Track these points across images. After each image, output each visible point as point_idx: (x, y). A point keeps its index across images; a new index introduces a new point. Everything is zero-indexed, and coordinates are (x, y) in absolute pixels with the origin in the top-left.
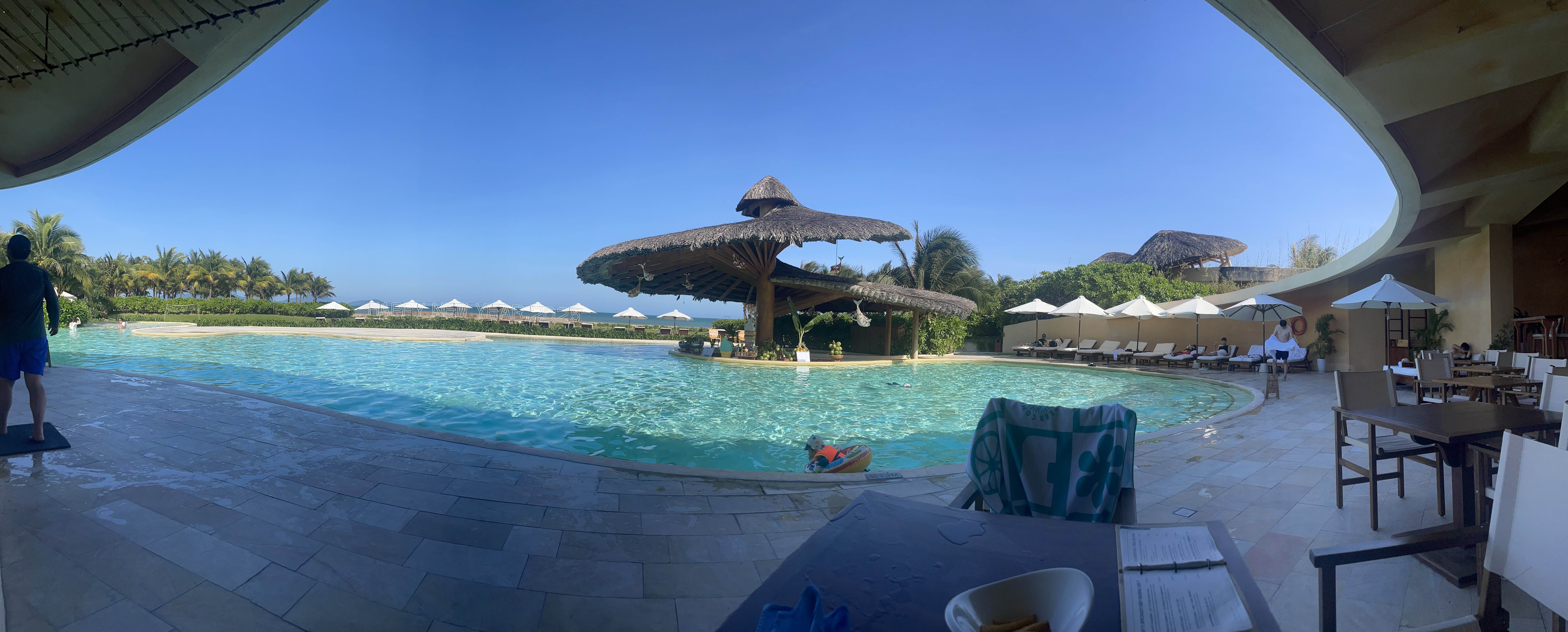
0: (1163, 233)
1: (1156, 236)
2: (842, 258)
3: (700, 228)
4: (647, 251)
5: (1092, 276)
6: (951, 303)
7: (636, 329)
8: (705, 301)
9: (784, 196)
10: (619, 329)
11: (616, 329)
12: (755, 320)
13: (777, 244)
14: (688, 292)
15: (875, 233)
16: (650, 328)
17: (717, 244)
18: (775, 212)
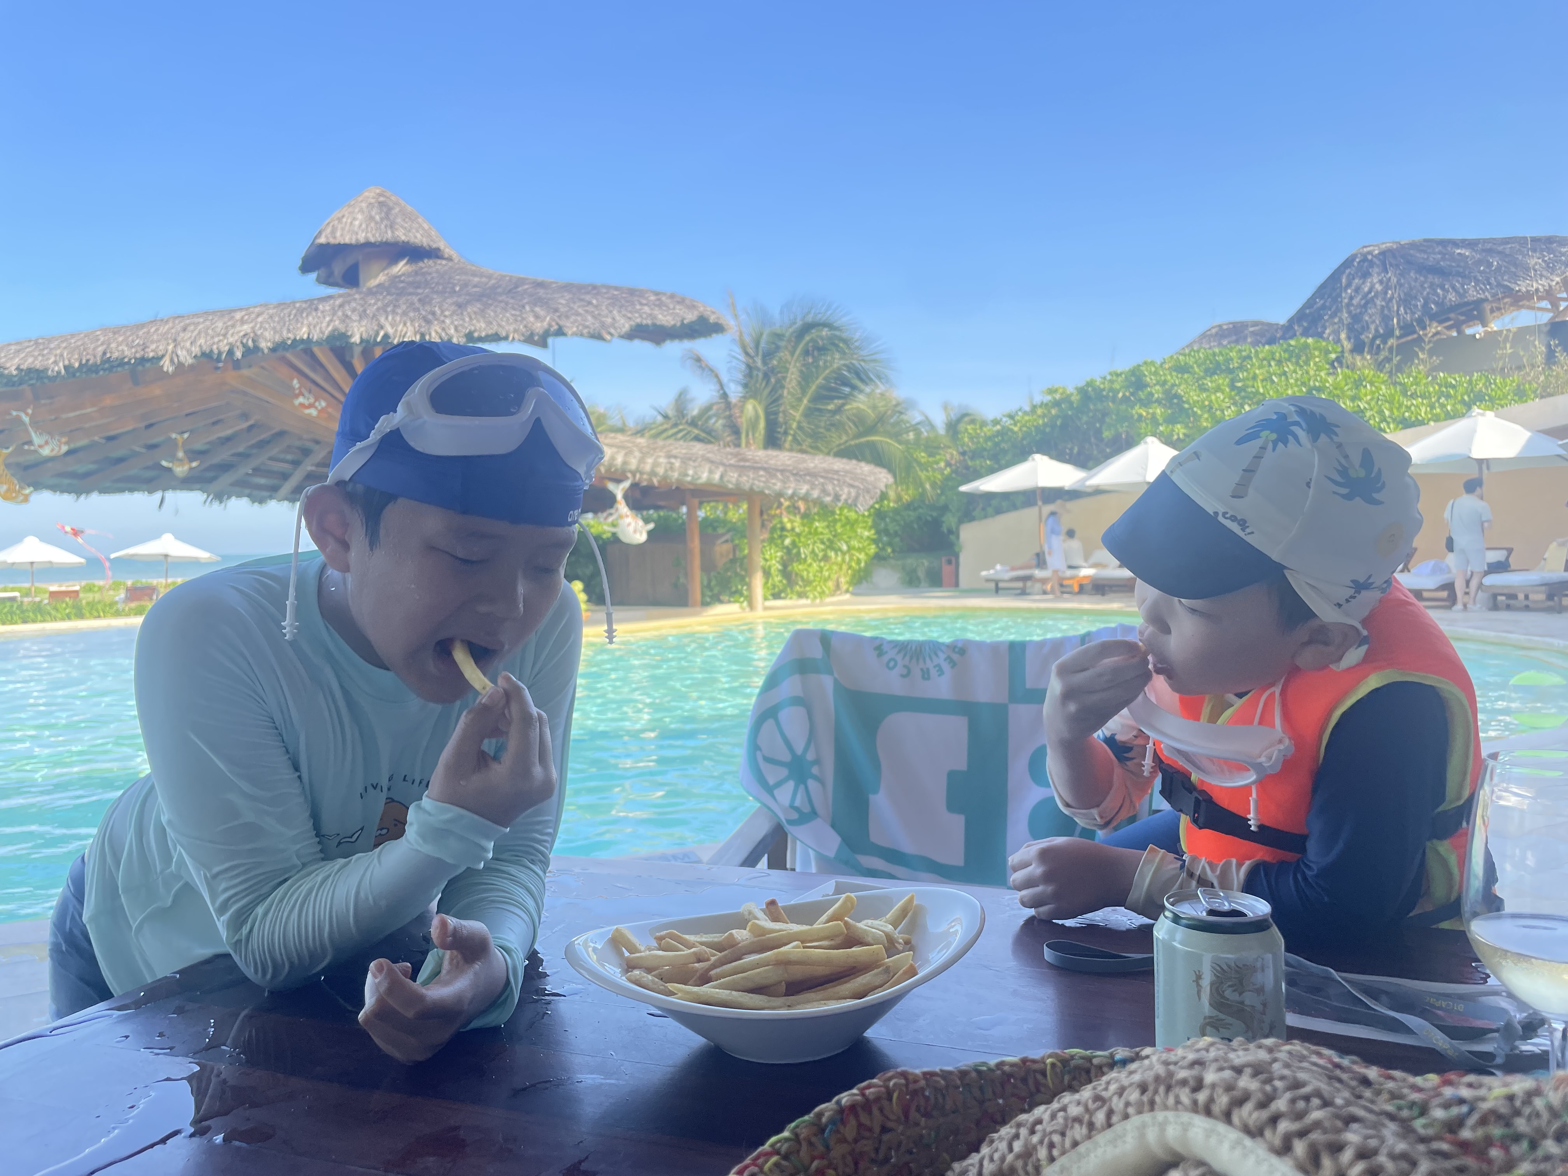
0: (1370, 253)
1: (1348, 263)
3: (188, 315)
4: (32, 375)
5: (1174, 385)
6: (830, 476)
7: (53, 594)
9: (417, 237)
15: (638, 320)
17: (238, 355)
18: (395, 274)
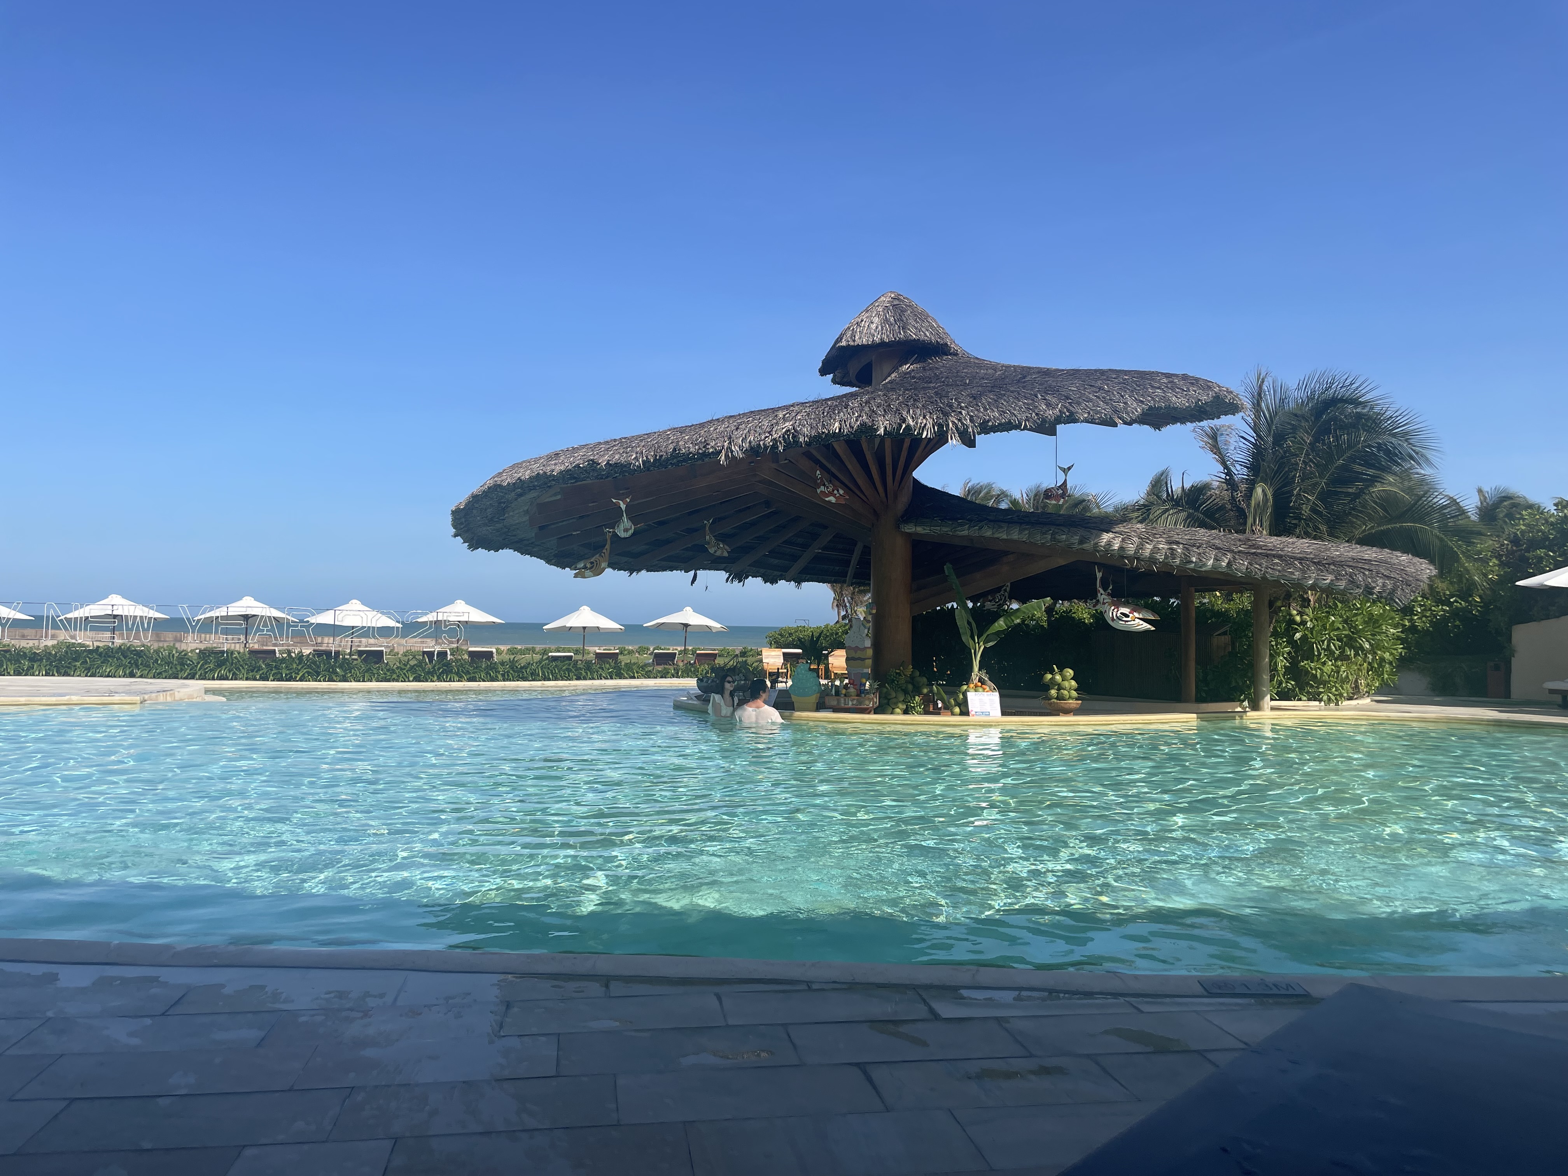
2: (1069, 468)
3: (739, 415)
4: (618, 469)
7: (598, 655)
8: (754, 583)
9: (927, 335)
10: (560, 657)
11: (553, 657)
12: (868, 622)
13: (916, 441)
14: (715, 564)
16: (631, 652)
17: (781, 449)
18: (907, 373)
